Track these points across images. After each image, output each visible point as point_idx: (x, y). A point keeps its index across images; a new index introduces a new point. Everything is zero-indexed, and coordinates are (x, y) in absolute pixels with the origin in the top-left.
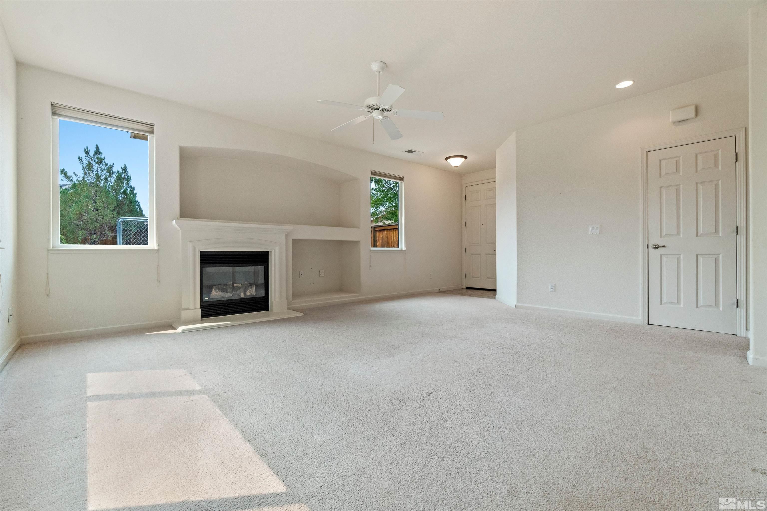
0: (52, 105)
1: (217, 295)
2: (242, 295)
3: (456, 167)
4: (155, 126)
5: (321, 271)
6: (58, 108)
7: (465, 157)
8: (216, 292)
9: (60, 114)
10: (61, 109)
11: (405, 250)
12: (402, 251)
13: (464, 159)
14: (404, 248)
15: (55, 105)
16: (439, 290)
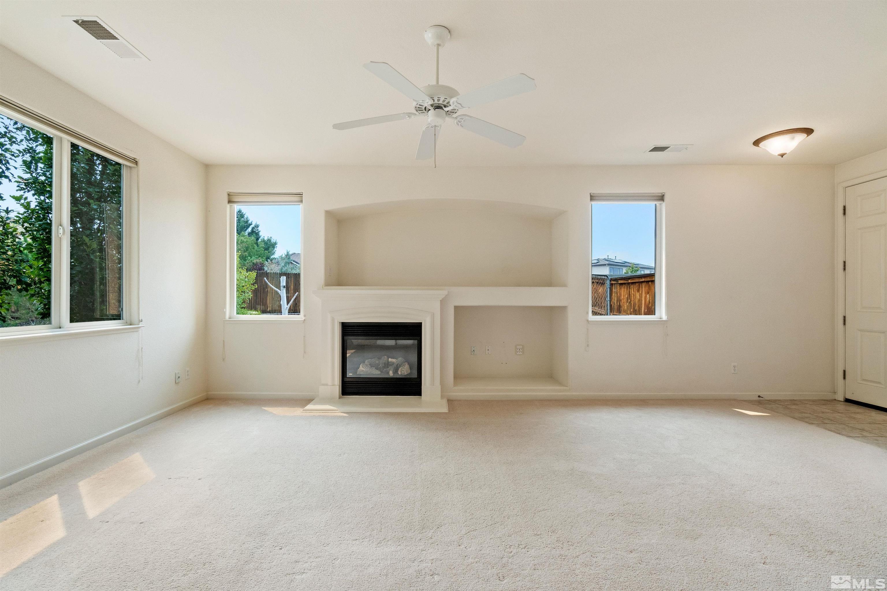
0: (229, 195)
1: (363, 371)
2: (391, 374)
3: (782, 155)
4: (303, 195)
5: (518, 347)
6: (233, 196)
7: (809, 131)
8: (363, 367)
9: (234, 202)
10: (234, 196)
11: (666, 321)
12: (661, 322)
13: (806, 135)
14: (664, 318)
15: (231, 194)
16: (759, 396)
